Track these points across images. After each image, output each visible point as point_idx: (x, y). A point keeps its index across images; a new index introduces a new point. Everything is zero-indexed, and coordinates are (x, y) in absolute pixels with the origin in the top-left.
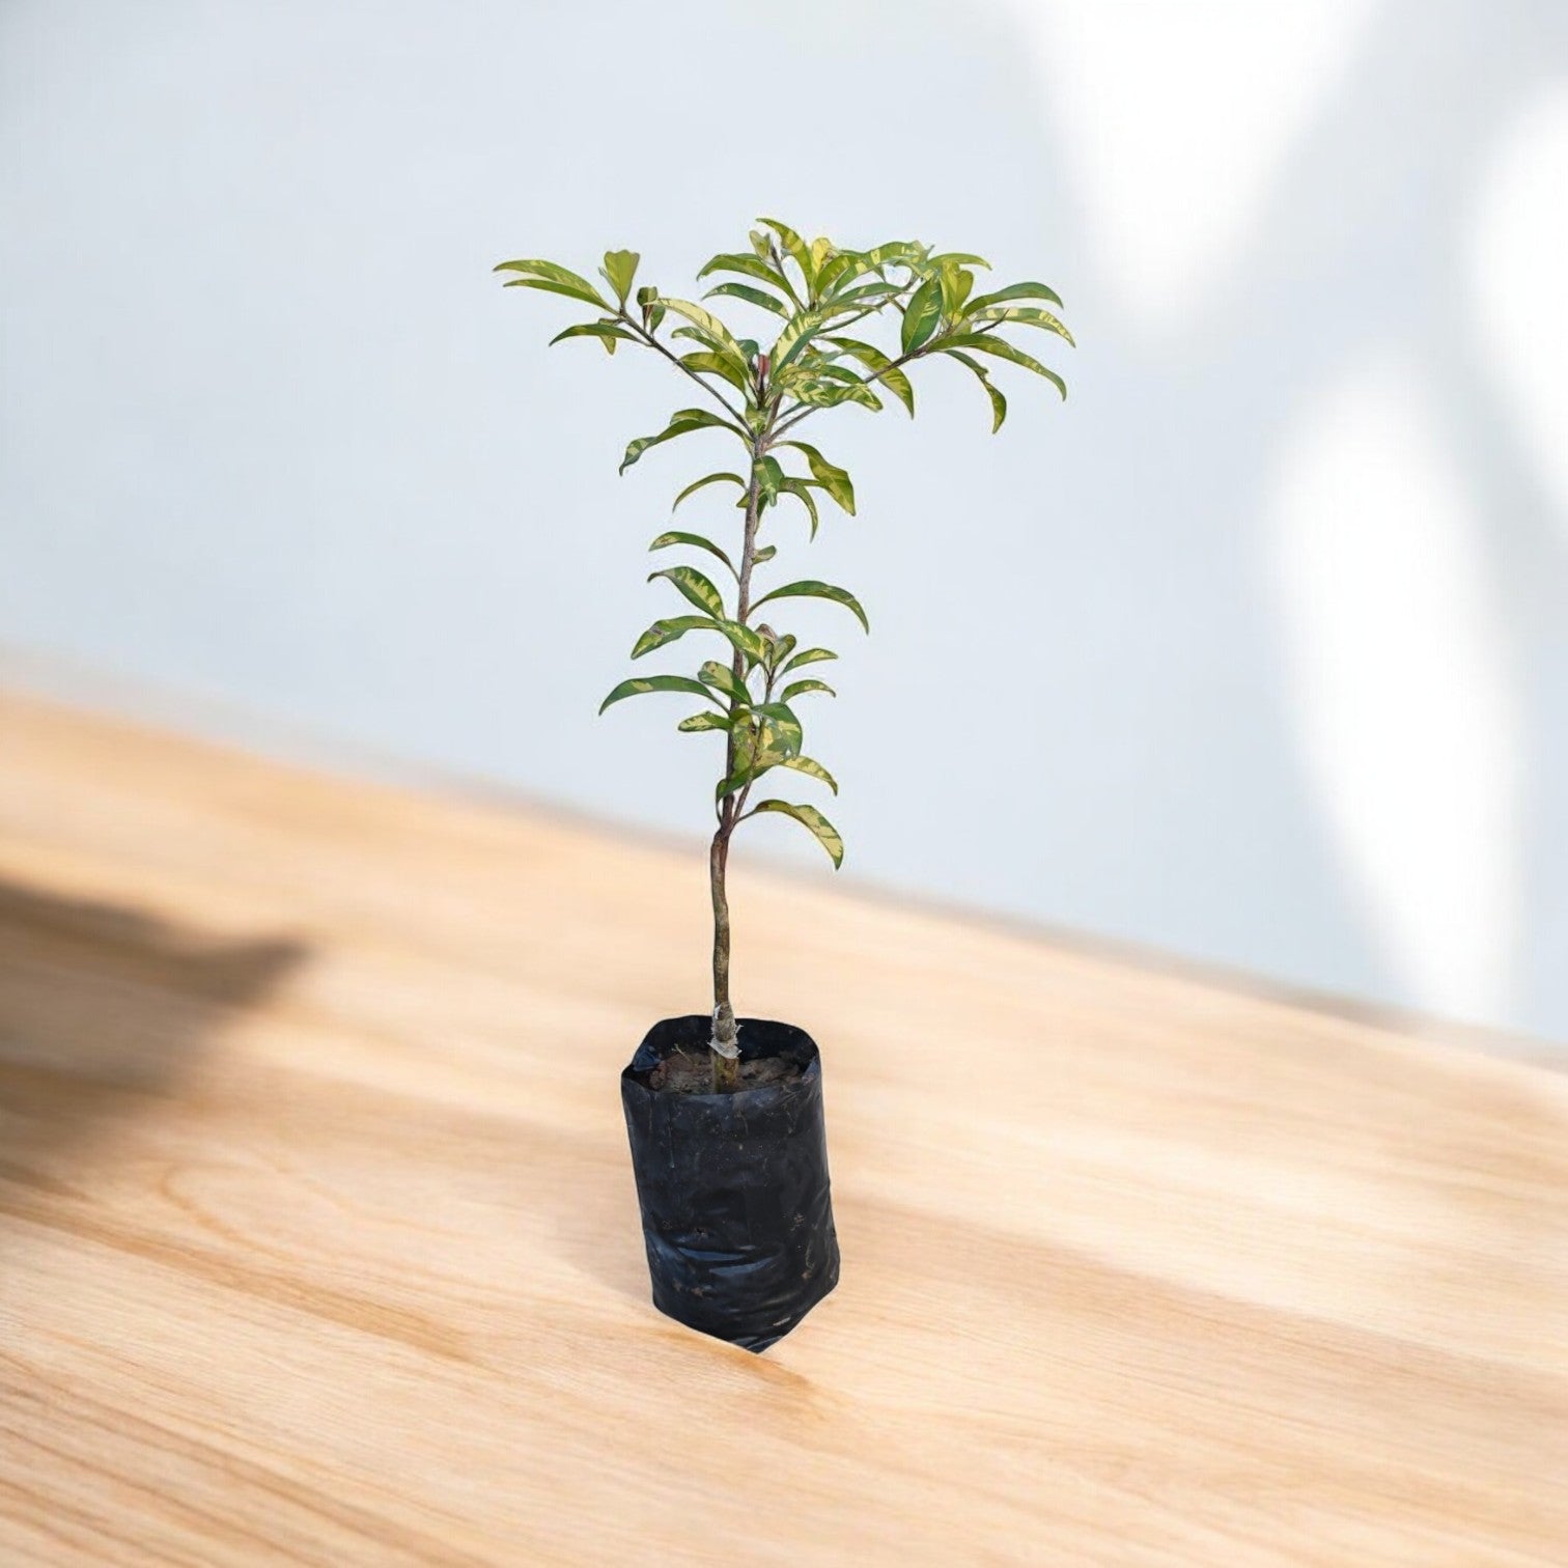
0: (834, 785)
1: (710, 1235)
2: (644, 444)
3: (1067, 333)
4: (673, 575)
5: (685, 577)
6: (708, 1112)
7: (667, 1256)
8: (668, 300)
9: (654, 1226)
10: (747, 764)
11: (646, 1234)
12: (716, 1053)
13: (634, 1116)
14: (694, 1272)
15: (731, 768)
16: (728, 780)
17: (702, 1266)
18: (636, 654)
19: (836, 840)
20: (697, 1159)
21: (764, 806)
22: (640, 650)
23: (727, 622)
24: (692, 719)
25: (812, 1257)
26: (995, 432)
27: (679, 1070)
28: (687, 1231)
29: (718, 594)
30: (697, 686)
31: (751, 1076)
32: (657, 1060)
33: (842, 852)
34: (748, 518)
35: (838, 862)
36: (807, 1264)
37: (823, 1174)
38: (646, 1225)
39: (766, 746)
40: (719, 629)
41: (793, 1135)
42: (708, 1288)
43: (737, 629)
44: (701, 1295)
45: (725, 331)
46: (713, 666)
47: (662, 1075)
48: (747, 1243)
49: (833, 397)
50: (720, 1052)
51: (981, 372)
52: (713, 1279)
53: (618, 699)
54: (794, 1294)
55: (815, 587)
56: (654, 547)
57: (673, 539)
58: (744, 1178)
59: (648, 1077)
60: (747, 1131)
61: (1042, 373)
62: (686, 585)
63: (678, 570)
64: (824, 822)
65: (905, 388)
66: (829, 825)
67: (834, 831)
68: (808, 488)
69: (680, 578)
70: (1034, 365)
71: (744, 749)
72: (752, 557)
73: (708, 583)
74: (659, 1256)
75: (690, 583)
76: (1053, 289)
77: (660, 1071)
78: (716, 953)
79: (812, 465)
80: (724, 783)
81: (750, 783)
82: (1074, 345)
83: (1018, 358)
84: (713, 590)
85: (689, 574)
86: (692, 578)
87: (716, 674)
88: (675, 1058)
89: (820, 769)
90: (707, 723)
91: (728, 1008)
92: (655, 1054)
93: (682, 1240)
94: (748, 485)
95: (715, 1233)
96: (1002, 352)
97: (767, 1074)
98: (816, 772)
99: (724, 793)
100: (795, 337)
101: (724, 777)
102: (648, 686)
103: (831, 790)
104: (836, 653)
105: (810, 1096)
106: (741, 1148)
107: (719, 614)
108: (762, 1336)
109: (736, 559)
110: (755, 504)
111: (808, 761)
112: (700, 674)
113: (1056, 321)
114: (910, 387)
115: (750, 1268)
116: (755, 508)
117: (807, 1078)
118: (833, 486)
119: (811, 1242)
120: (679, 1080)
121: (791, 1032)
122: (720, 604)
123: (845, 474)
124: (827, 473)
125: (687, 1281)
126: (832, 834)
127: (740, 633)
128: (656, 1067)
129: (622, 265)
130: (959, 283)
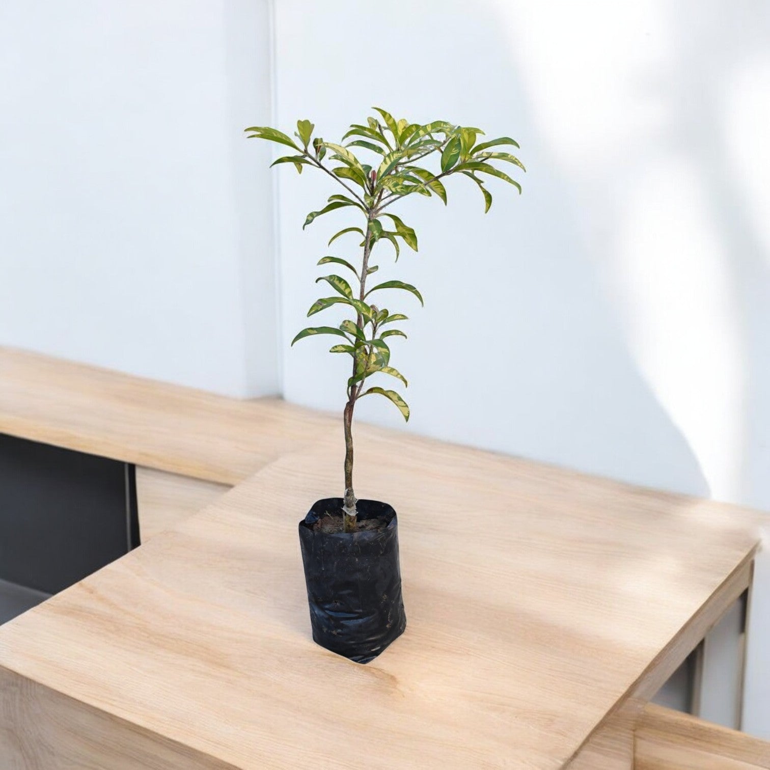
0: (406, 382)
1: (341, 604)
2: (315, 215)
3: (521, 165)
4: (328, 279)
5: (334, 279)
6: (341, 542)
7: (319, 615)
8: (327, 143)
9: (313, 600)
10: (363, 371)
11: (310, 604)
12: (346, 514)
13: (305, 544)
14: (333, 623)
15: (355, 372)
16: (353, 378)
17: (337, 620)
18: (309, 314)
19: (406, 408)
20: (335, 565)
21: (371, 391)
22: (311, 312)
23: (354, 300)
24: (336, 347)
25: (391, 616)
26: (486, 212)
27: (327, 523)
28: (330, 602)
29: (350, 288)
30: (339, 332)
31: (363, 527)
32: (317, 519)
33: (409, 414)
34: (365, 250)
35: (407, 418)
36: (389, 620)
37: (397, 576)
38: (310, 600)
39: (373, 362)
40: (350, 304)
41: (383, 555)
42: (339, 631)
43: (359, 303)
44: (336, 634)
45: (355, 159)
46: (347, 323)
47: (319, 526)
48: (359, 608)
49: (407, 190)
50: (347, 513)
51: (479, 182)
52: (342, 626)
53: (300, 338)
54: (382, 635)
55: (398, 284)
56: (319, 263)
57: (328, 260)
58: (358, 576)
59: (312, 526)
60: (360, 552)
61: (509, 182)
62: (335, 283)
63: (331, 276)
64: (400, 399)
65: (442, 191)
66: (403, 401)
67: (405, 403)
68: (395, 237)
69: (331, 280)
70: (506, 177)
71: (362, 363)
72: (367, 271)
73: (345, 282)
74: (316, 615)
75: (337, 282)
76: (515, 140)
77: (318, 524)
78: (346, 462)
79: (397, 226)
80: (351, 379)
81: (364, 379)
82: (525, 171)
83: (498, 174)
84: (347, 286)
85: (336, 278)
86: (337, 280)
87: (348, 326)
88: (326, 518)
89: (399, 374)
90: (344, 349)
91: (352, 490)
92: (316, 516)
93: (327, 607)
94: (365, 234)
95: (344, 603)
96: (490, 171)
97: (371, 526)
98: (397, 375)
99: (352, 383)
100: (389, 163)
101: (352, 376)
102: (315, 332)
103: (404, 385)
104: (407, 316)
105: (391, 536)
106: (357, 560)
107: (350, 297)
108: (366, 656)
109: (359, 270)
110: (369, 244)
111: (392, 370)
112: (341, 327)
113: (516, 159)
114: (444, 190)
115: (360, 621)
116: (368, 245)
117: (390, 527)
118: (407, 236)
119: (391, 609)
120: (327, 528)
121: (383, 506)
122: (351, 293)
123: (412, 230)
124: (404, 230)
125: (329, 627)
126: (404, 405)
127: (360, 305)
128: (316, 522)
129: (305, 127)
130: (469, 137)
